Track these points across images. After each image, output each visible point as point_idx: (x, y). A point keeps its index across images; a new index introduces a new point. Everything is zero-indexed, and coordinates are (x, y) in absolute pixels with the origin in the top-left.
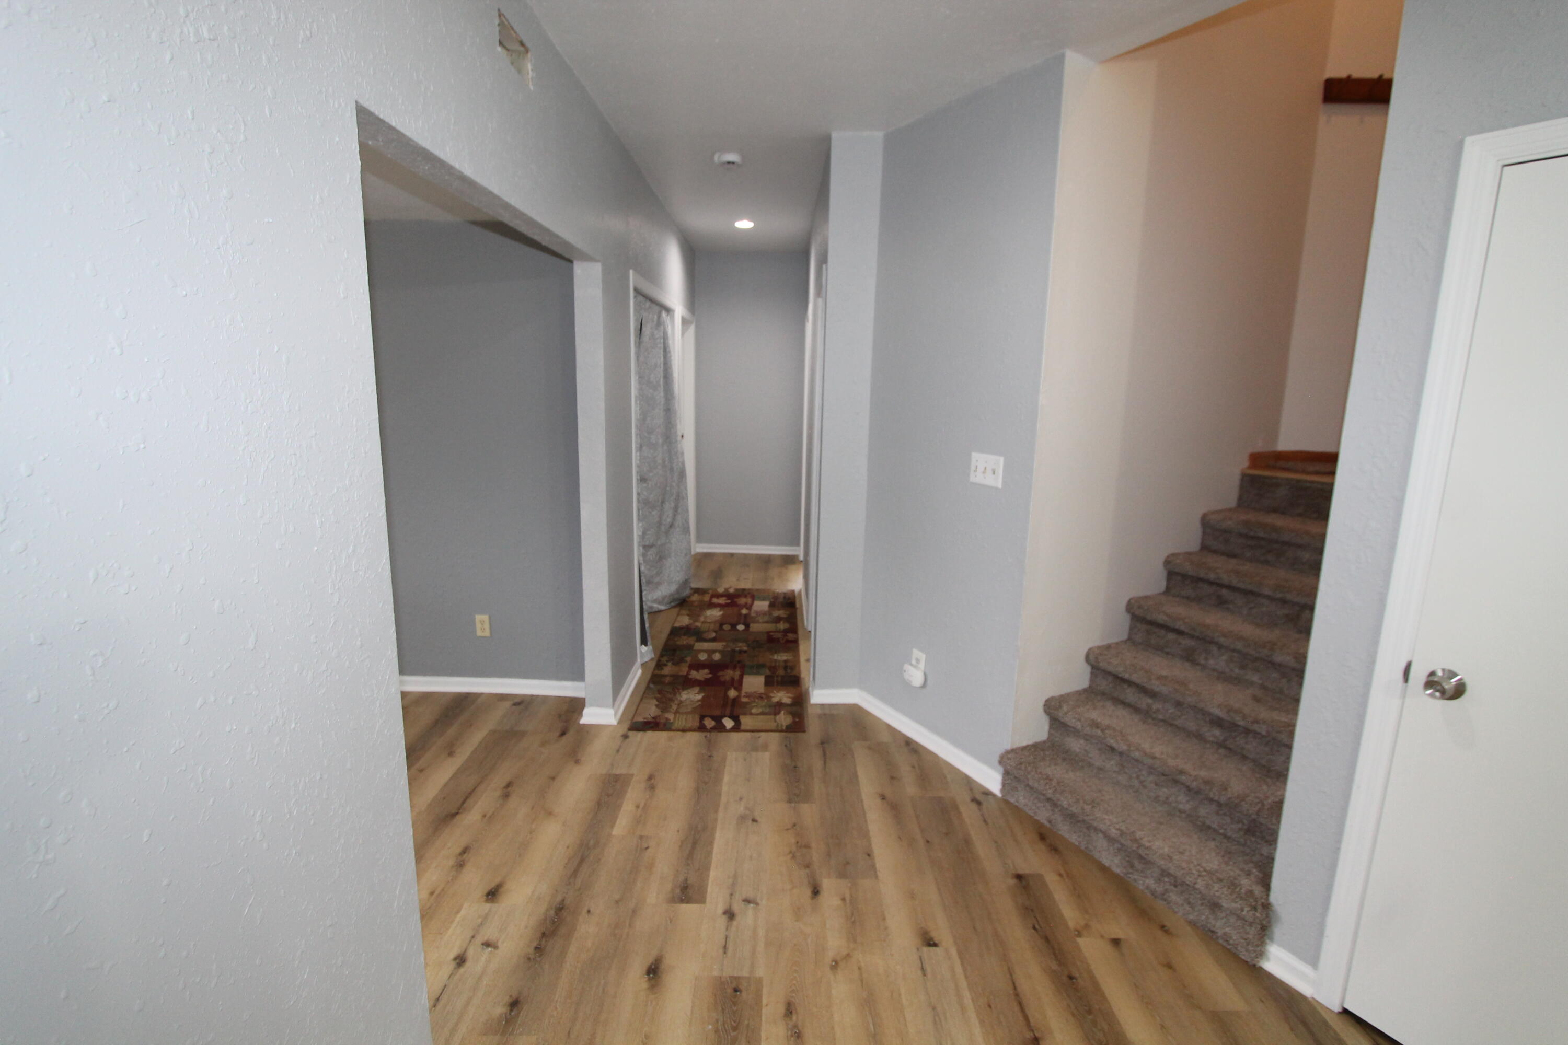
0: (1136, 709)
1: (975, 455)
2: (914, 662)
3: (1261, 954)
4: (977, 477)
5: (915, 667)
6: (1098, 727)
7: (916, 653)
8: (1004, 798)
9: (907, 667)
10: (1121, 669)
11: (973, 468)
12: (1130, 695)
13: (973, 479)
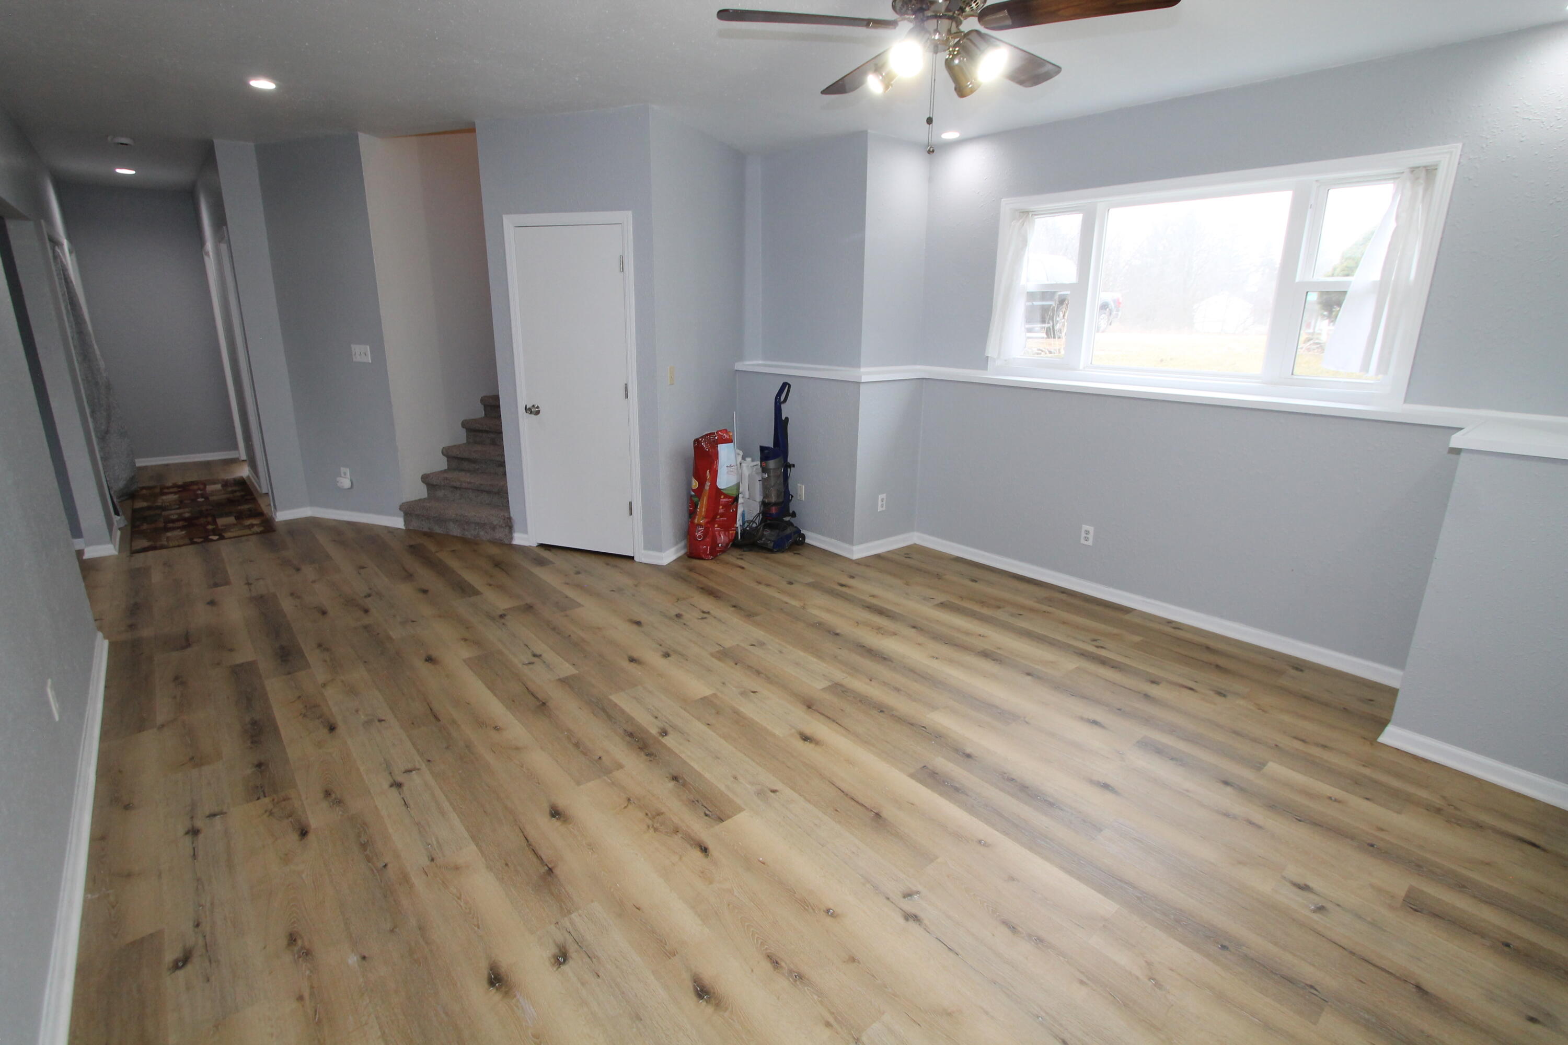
0: (469, 471)
1: (353, 346)
2: (343, 475)
3: (512, 538)
4: (357, 358)
5: (345, 478)
6: (447, 480)
7: (343, 470)
8: (408, 528)
9: (338, 479)
10: (458, 453)
11: (354, 353)
12: (465, 465)
13: (354, 360)
